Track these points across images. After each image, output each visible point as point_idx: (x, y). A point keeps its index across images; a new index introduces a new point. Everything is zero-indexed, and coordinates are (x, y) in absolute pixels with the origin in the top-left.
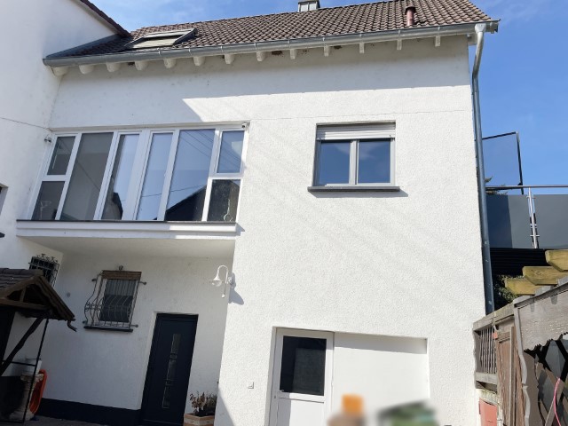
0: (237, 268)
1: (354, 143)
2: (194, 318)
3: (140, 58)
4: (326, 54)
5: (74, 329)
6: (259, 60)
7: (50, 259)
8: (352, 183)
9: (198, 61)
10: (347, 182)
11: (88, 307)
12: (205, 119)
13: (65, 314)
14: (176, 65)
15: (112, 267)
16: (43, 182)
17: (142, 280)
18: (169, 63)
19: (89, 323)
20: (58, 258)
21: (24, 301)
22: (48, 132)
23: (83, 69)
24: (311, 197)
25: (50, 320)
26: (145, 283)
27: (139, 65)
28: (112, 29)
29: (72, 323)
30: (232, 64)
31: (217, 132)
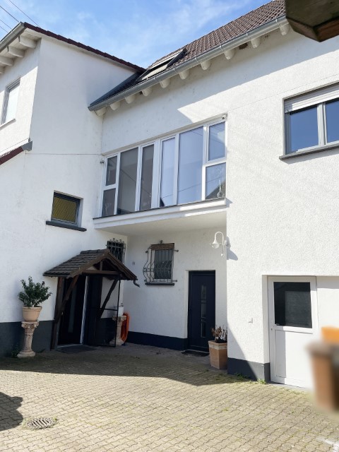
0: (230, 233)
1: (320, 106)
2: (213, 272)
3: (144, 87)
4: (283, 33)
5: (138, 286)
6: (228, 58)
7: (119, 241)
8: (321, 144)
9: (183, 75)
10: (317, 144)
11: (145, 270)
12: (195, 120)
13: (130, 276)
14: (170, 83)
15: (156, 242)
16: (105, 191)
17: (176, 248)
18: (164, 84)
19: (148, 281)
20: (124, 240)
21: (103, 269)
22: (101, 157)
23: (113, 107)
24: (284, 164)
25: (122, 281)
26: (178, 251)
27: (146, 92)
28: (132, 71)
29: (137, 282)
30: (209, 69)
31: (205, 128)
